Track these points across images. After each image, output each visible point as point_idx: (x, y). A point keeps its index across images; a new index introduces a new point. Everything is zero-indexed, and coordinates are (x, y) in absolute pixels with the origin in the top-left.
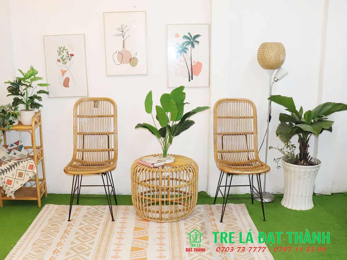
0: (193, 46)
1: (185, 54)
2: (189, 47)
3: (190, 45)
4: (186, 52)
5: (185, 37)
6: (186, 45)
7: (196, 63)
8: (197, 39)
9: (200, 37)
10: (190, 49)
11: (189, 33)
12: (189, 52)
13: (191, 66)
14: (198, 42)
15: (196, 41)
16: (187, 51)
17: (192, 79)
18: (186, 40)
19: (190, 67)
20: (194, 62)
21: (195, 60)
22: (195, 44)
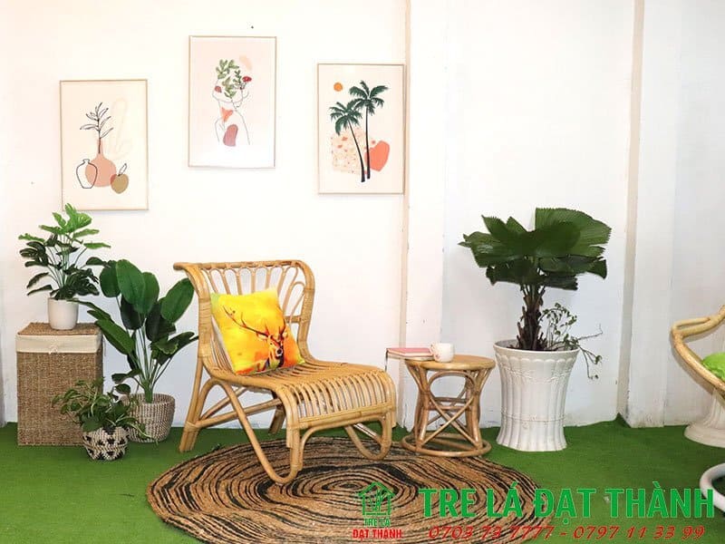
0: (371, 109)
1: (353, 125)
2: (363, 110)
3: (365, 108)
4: (356, 121)
5: (354, 90)
6: (357, 106)
7: (377, 142)
8: (379, 96)
9: (385, 91)
10: (364, 116)
11: (363, 83)
12: (362, 121)
13: (366, 151)
14: (381, 101)
15: (377, 100)
16: (359, 120)
17: (369, 177)
18: (356, 97)
19: (363, 152)
20: (374, 142)
21: (376, 136)
22: (375, 105)
